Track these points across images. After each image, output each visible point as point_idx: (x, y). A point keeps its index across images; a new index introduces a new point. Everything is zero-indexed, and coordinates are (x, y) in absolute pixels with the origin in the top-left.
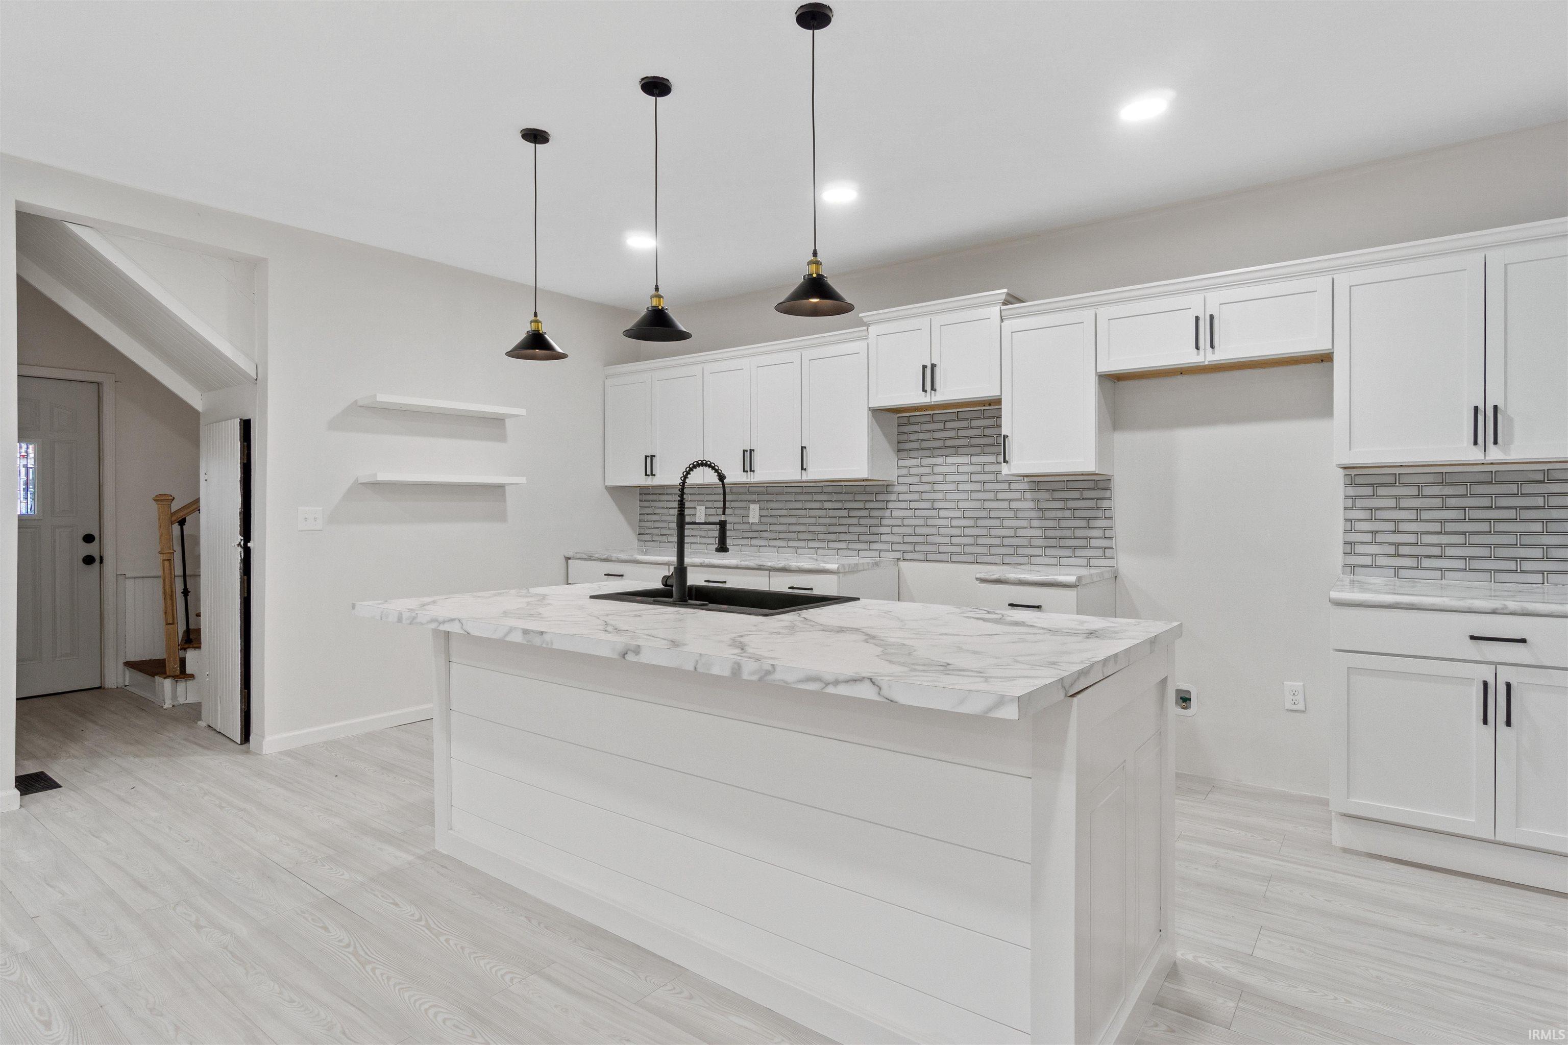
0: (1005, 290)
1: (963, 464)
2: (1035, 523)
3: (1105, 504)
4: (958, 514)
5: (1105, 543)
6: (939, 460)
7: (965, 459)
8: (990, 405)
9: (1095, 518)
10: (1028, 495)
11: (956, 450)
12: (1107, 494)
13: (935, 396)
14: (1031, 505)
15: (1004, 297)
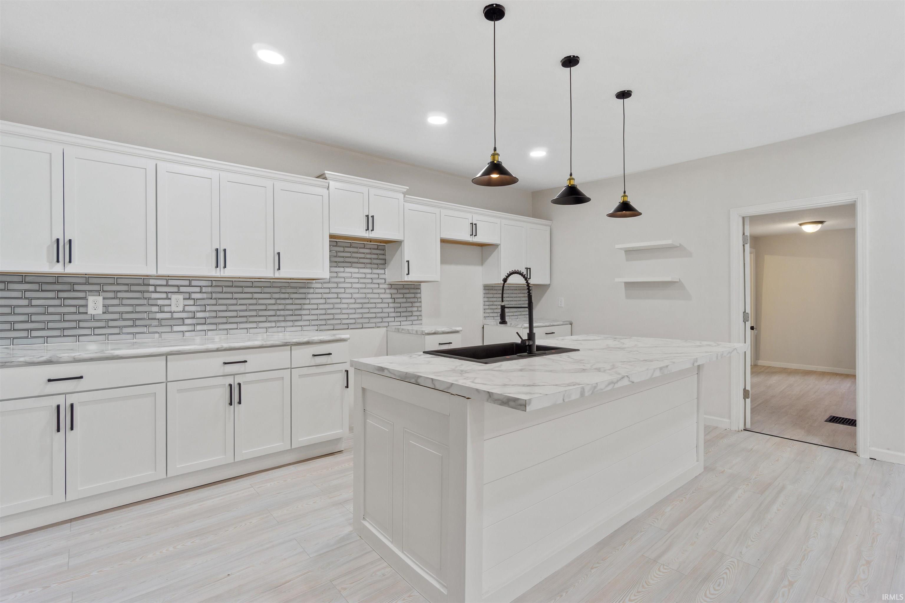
0: (408, 188)
1: (355, 273)
2: (391, 305)
3: (418, 295)
4: (353, 301)
5: (418, 313)
6: (342, 269)
7: (356, 270)
8: (371, 242)
9: (415, 302)
10: (388, 291)
11: (351, 264)
12: (419, 291)
13: (371, 233)
14: (389, 296)
15: (405, 190)
